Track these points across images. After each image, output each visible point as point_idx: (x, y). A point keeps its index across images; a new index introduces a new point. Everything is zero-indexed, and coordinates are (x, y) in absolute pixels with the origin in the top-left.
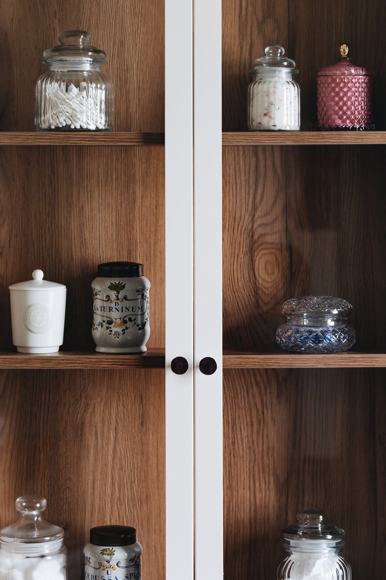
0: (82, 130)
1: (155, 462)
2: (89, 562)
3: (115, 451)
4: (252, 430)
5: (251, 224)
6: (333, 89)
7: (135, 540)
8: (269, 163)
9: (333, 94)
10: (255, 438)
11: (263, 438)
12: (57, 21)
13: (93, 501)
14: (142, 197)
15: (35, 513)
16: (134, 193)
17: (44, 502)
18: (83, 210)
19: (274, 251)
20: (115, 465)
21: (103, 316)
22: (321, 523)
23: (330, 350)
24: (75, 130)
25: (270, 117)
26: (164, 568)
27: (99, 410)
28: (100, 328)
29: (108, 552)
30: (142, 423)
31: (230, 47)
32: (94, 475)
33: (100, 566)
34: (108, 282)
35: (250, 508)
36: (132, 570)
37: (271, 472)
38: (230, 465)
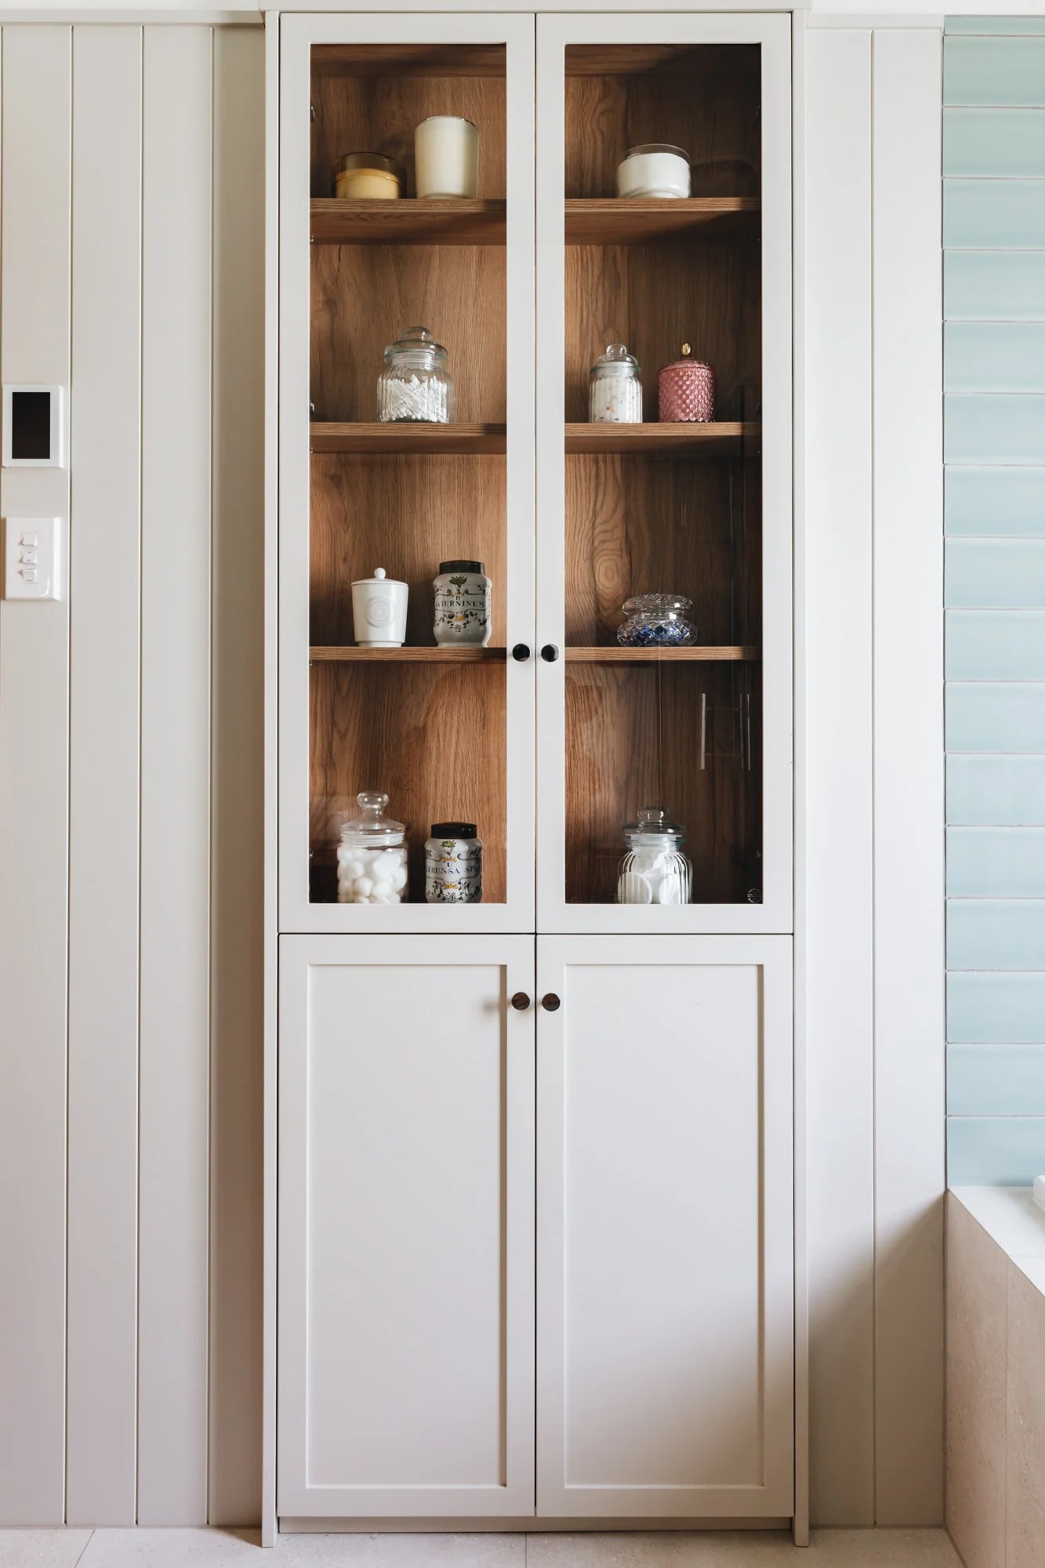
0: (423, 421)
1: (496, 763)
2: (430, 855)
3: (456, 753)
4: (592, 734)
5: (591, 531)
6: (677, 382)
7: (476, 836)
8: (610, 471)
9: (676, 388)
10: (595, 740)
11: (603, 741)
12: (400, 331)
13: (435, 800)
14: (484, 503)
15: (376, 806)
16: (476, 500)
17: (386, 797)
18: (425, 517)
19: (615, 557)
20: (457, 766)
21: (444, 611)
22: (662, 819)
23: (674, 643)
24: (417, 421)
25: (613, 411)
26: (505, 867)
27: (441, 713)
28: (441, 623)
29: (449, 844)
30: (484, 726)
31: (571, 357)
32: (436, 776)
33: (441, 858)
34: (449, 577)
35: (590, 826)
36: (473, 863)
37: (611, 775)
38: (570, 768)
